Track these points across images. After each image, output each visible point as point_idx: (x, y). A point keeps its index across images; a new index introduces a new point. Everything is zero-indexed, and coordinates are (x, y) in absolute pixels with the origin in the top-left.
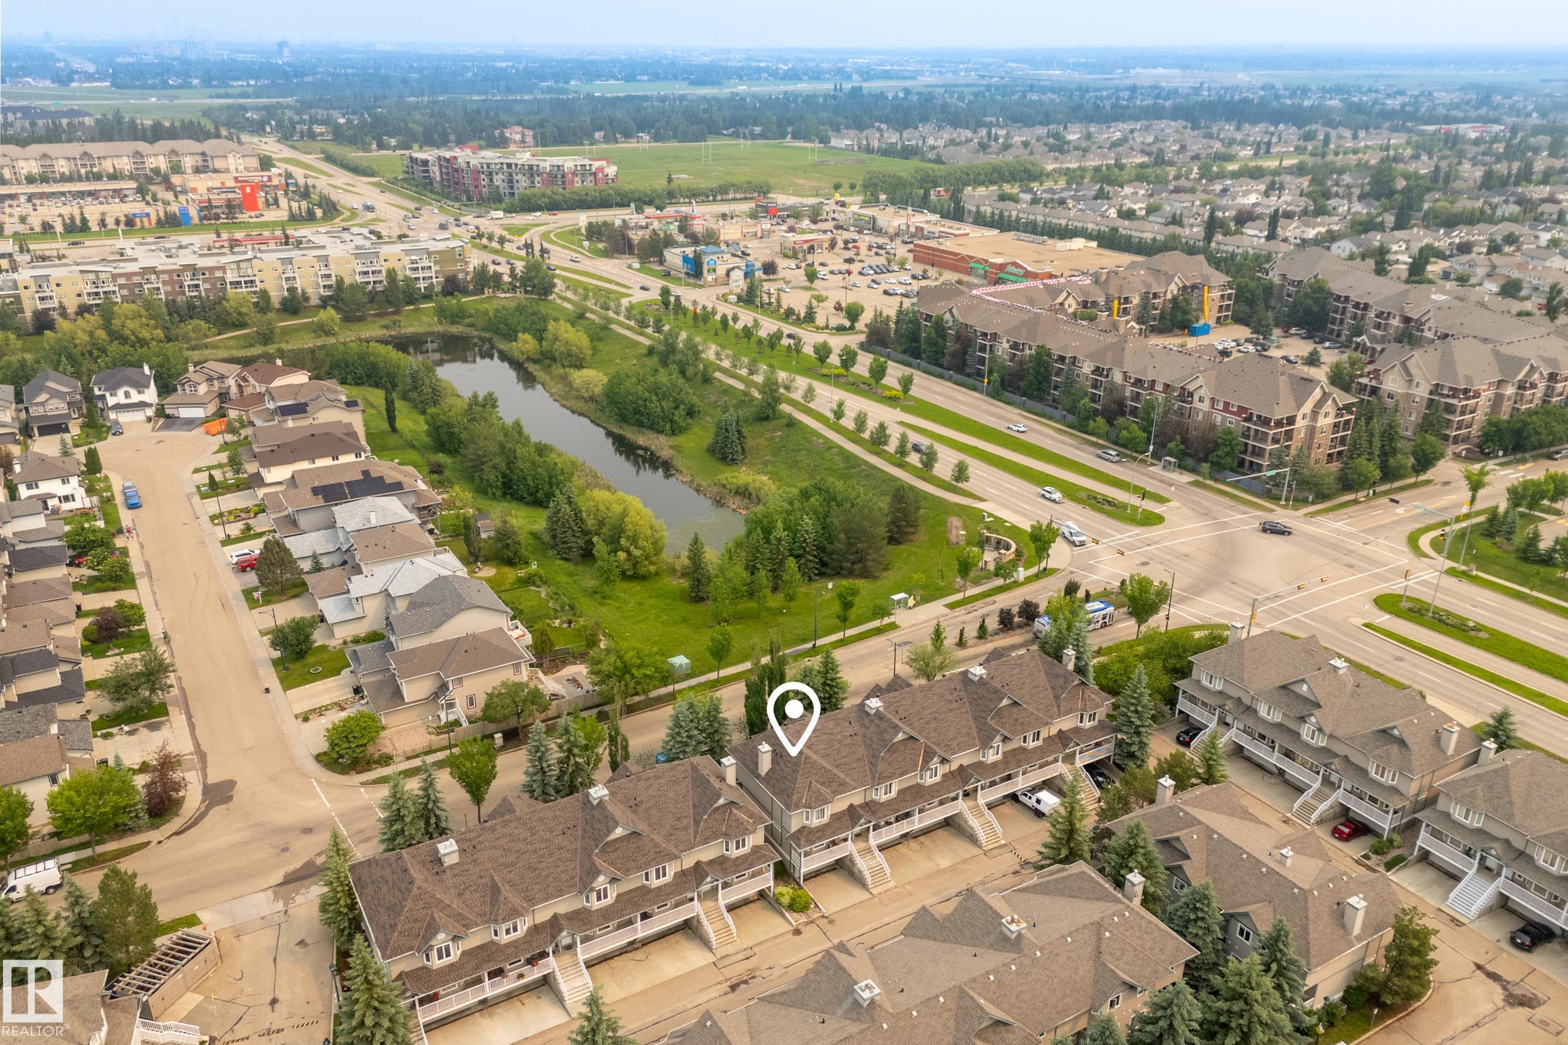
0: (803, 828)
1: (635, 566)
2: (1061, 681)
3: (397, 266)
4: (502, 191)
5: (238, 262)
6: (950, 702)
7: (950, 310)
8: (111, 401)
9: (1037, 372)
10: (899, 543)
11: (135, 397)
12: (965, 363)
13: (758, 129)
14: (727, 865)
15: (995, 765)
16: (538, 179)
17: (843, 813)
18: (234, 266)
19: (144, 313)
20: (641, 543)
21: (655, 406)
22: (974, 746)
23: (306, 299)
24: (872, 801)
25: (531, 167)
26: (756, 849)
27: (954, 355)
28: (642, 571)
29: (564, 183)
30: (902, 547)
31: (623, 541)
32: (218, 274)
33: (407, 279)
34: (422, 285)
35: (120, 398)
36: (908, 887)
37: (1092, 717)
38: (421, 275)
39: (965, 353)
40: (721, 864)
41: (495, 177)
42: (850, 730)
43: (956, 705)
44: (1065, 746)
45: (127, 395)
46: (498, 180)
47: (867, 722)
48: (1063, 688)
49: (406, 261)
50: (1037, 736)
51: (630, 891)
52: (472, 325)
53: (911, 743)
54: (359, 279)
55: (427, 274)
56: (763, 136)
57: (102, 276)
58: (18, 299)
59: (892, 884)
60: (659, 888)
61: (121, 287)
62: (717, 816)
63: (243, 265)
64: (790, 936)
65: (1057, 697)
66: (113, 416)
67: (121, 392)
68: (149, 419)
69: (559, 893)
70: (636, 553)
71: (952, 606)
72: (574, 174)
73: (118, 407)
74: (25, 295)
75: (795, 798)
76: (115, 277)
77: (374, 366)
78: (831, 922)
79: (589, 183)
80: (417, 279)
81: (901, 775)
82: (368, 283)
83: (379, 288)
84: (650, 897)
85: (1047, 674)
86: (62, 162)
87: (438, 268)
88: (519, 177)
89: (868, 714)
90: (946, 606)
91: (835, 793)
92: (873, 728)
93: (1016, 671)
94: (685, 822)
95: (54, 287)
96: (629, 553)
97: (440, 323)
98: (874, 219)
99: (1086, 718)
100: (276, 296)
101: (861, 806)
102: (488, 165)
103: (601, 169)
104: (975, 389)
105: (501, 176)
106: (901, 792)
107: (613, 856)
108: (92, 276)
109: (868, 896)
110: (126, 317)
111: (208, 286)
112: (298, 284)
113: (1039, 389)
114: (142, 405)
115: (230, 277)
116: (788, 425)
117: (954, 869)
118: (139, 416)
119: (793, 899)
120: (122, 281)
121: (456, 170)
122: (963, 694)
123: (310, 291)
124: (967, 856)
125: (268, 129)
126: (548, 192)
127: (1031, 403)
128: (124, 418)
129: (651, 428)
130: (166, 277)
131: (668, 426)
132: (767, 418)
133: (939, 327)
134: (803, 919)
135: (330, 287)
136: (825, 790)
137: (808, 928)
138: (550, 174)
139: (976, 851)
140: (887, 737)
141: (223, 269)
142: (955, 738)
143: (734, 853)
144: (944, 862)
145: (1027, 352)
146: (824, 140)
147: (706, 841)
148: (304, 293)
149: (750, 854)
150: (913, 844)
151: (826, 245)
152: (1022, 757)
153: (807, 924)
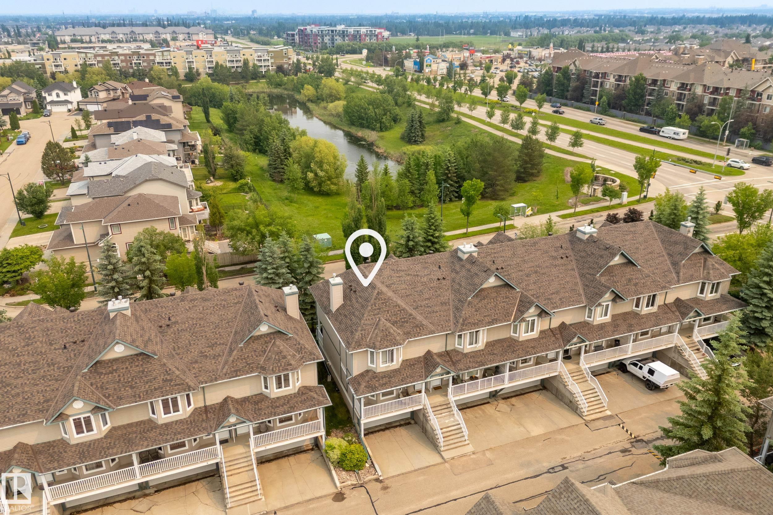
0: (367, 371)
2: (680, 248)
3: (250, 58)
4: (328, 45)
5: (162, 52)
7: (574, 63)
8: (49, 99)
9: (635, 93)
11: (63, 97)
12: (582, 96)
13: (472, 31)
14: (263, 405)
15: (602, 327)
16: (347, 38)
17: (417, 360)
18: (160, 54)
19: (104, 72)
20: (326, 167)
21: (371, 111)
22: (579, 302)
23: (199, 74)
24: (455, 351)
25: (343, 31)
26: (304, 390)
27: (576, 89)
28: (325, 188)
29: (360, 40)
30: (527, 184)
31: (312, 165)
32: (152, 58)
33: (254, 65)
34: (263, 70)
35: (54, 97)
36: (488, 455)
37: (715, 288)
38: (263, 64)
39: (583, 88)
40: (256, 403)
41: (325, 38)
42: (439, 274)
44: (684, 315)
45: (58, 96)
46: (327, 39)
47: (458, 268)
48: (683, 255)
49: (255, 56)
50: (652, 301)
51: (130, 425)
52: (285, 89)
53: (505, 290)
54: (229, 65)
55: (267, 64)
56: (474, 34)
57: (89, 55)
58: (43, 65)
59: (470, 448)
60: (167, 425)
61: (99, 62)
62: (256, 345)
63: (165, 53)
64: (329, 501)
65: (675, 264)
66: (49, 107)
67: (54, 93)
68: (69, 111)
69: (22, 417)
70: (321, 174)
71: (564, 217)
72: (366, 35)
73: (52, 103)
74: (47, 64)
75: (358, 335)
76: (96, 56)
77: (214, 94)
78: (385, 488)
79: (374, 40)
80: (261, 66)
81: (490, 323)
82: (233, 67)
83: (239, 70)
84: (152, 435)
85: (663, 242)
86: (121, 36)
87: (273, 61)
88: (337, 37)
89: (460, 259)
90: (559, 216)
91: (408, 334)
92: (464, 273)
94: (218, 349)
95: (62, 60)
96: (316, 174)
97: (269, 87)
98: (530, 52)
99: (708, 288)
100: (182, 71)
101: (440, 355)
102: (322, 31)
103: (381, 33)
104: (589, 110)
105: (328, 37)
106: (489, 345)
107: (105, 379)
108: (83, 55)
109: (439, 460)
110: (94, 73)
111: (145, 64)
112: (194, 66)
113: (636, 105)
114: (66, 102)
115: (158, 59)
116: (456, 123)
117: (547, 438)
118: (63, 109)
119: (344, 455)
120: (99, 59)
121: (306, 35)
122: (570, 252)
123: (201, 70)
124: (564, 425)
125: (229, 32)
126: (351, 44)
127: (629, 115)
128: (56, 109)
129: (368, 127)
130: (122, 58)
131: (378, 125)
132: (443, 121)
133: (566, 73)
134: (351, 480)
135: (212, 68)
136: (393, 330)
137: (355, 492)
138: (353, 35)
139: (574, 420)
140: (477, 281)
141: (154, 55)
142: (557, 293)
143: (274, 392)
144: (537, 430)
145: (628, 81)
146: (507, 34)
147: (236, 373)
148: (197, 70)
149: (295, 395)
150: (503, 406)
151: (500, 60)
152: (634, 322)
153: (354, 487)
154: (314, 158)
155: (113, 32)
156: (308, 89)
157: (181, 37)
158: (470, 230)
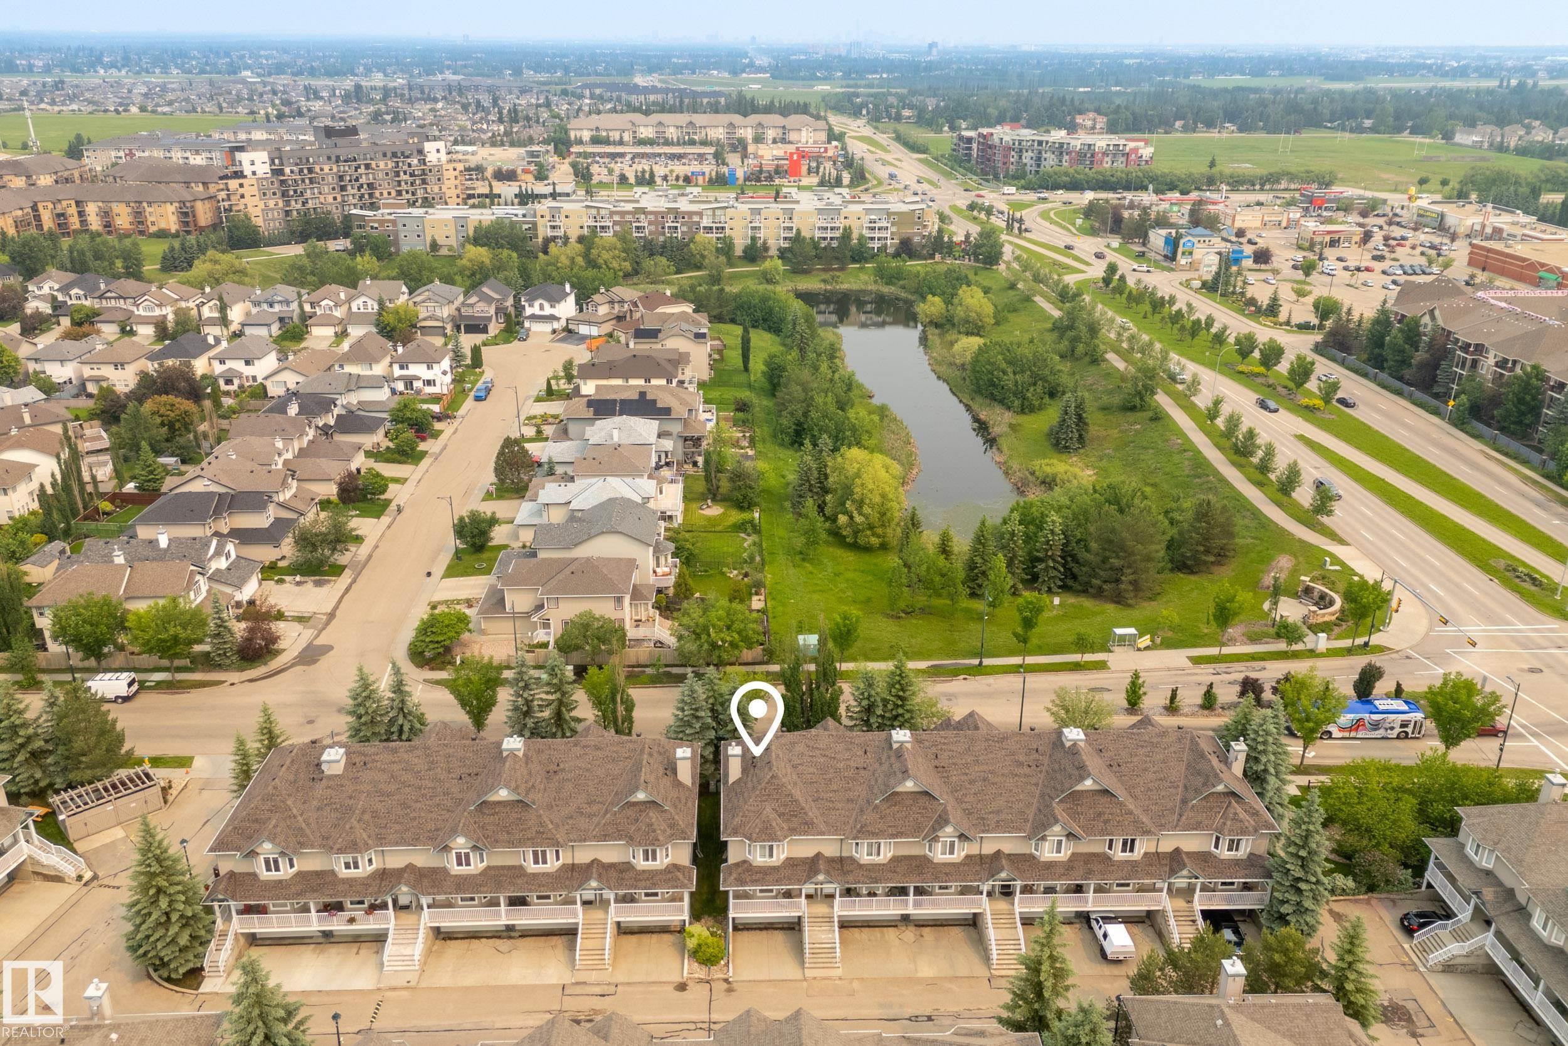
0: (745, 862)
1: (856, 533)
2: (1199, 781)
3: (854, 224)
4: (1028, 168)
5: (714, 209)
6: (1020, 764)
7: (1432, 312)
8: (529, 311)
10: (1192, 573)
11: (548, 310)
12: (1434, 380)
13: (1368, 123)
14: (627, 875)
15: (1050, 865)
16: (1066, 157)
17: (804, 861)
18: (710, 212)
19: (619, 245)
20: (866, 510)
21: (1009, 380)
22: (1020, 830)
23: (766, 248)
24: (852, 859)
25: (1061, 145)
26: (675, 867)
27: (1422, 366)
28: (861, 541)
29: (1092, 162)
30: (1193, 578)
31: (848, 504)
32: (696, 219)
33: (861, 237)
34: (876, 245)
35: (536, 310)
36: (856, 985)
37: (1233, 845)
38: (877, 235)
39: (1437, 366)
40: (621, 872)
41: (1025, 154)
42: (860, 762)
43: (1026, 770)
44: (1173, 872)
45: (542, 307)
46: (1027, 158)
47: (884, 757)
48: (1197, 791)
49: (865, 219)
50: (1128, 846)
51: (503, 867)
52: (903, 287)
53: (923, 800)
54: (818, 234)
55: (883, 234)
56: (1373, 130)
57: (603, 212)
58: (535, 224)
59: (838, 972)
60: (535, 875)
61: (615, 223)
62: (630, 812)
63: (718, 212)
64: (671, 988)
65: (1184, 801)
66: (527, 324)
67: (537, 304)
68: (554, 331)
69: (415, 841)
70: (858, 519)
71: (1197, 661)
72: (1105, 154)
73: (534, 317)
74: (541, 222)
75: (737, 820)
76: (612, 213)
77: (770, 311)
78: (730, 990)
79: (1120, 165)
80: (872, 239)
81: (893, 836)
82: (825, 239)
83: (835, 244)
84: (519, 881)
85: (1189, 766)
86: (672, 130)
87: (894, 229)
88: (1048, 155)
89: (890, 748)
90: (1190, 658)
91: (793, 831)
92: (885, 767)
93: (1141, 751)
94: (595, 808)
95: (563, 218)
96: (851, 517)
97: (876, 282)
98: (1442, 216)
99: (1224, 844)
100: (740, 244)
101: (831, 860)
102: (1020, 142)
103: (1135, 150)
104: (1436, 412)
105: (1030, 154)
106: (895, 860)
107: (488, 820)
108: (594, 212)
109: (799, 976)
110: (604, 248)
111: (685, 229)
112: (761, 234)
113: (1520, 423)
114: (553, 318)
115: (706, 222)
116: (1153, 419)
117: (932, 983)
118: (547, 328)
119: (699, 945)
120: (617, 218)
121: (990, 147)
122: (1046, 761)
123: (772, 243)
124: (963, 971)
125: (864, 112)
126: (1071, 171)
127: (1503, 439)
128: (536, 327)
129: (1001, 402)
130: (652, 217)
131: (1017, 403)
132: (1133, 409)
133: (1412, 332)
134: (700, 972)
135: (790, 239)
136: (777, 823)
137: (699, 987)
138: (1079, 153)
139: (980, 971)
140: (892, 781)
141: (700, 214)
142: (999, 812)
143: (641, 863)
144: (927, 969)
145: (1518, 371)
146: (1448, 136)
147: (605, 837)
148: (765, 243)
149: (661, 872)
150: (909, 934)
151: (1357, 238)
152: (1096, 867)
153: (701, 981)
154: (852, 493)
155: (660, 123)
156: (933, 304)
157: (771, 134)
158: (1030, 660)
